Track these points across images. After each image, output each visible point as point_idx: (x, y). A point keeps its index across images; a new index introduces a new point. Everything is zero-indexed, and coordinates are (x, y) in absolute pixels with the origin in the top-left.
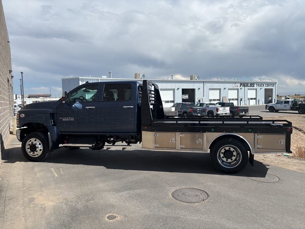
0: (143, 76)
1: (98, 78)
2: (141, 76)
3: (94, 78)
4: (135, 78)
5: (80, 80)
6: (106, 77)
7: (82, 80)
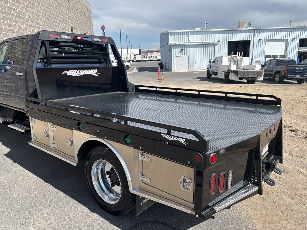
0: (249, 24)
1: (188, 31)
2: (246, 24)
3: (184, 31)
4: (238, 28)
5: (169, 34)
6: (199, 28)
7: (172, 33)
